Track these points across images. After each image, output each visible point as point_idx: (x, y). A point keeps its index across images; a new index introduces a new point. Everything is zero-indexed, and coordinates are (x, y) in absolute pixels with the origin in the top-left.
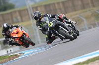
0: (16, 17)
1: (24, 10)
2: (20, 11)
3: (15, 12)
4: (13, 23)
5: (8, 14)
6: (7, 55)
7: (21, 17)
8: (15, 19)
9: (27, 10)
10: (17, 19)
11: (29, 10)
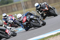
2: (16, 4)
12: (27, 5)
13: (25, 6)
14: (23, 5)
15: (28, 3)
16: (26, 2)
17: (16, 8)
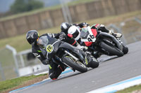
0: (46, 21)
1: (57, 10)
2: (51, 12)
3: (44, 12)
4: (41, 28)
5: (34, 15)
6: (32, 75)
7: (53, 19)
8: (44, 23)
9: (61, 10)
10: (47, 23)
11: (64, 10)
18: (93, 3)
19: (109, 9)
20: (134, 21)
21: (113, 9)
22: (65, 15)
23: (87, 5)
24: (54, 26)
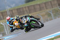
1: (5, 12)
2: (2, 13)
7: (3, 16)
9: (6, 12)
12: (13, 13)
13: (11, 14)
14: (8, 13)
15: (14, 11)
16: (12, 10)
17: (2, 17)
18: (20, 9)
19: (26, 11)
20: (37, 16)
21: (28, 11)
22: (8, 14)
23: (17, 9)
24: (4, 19)
